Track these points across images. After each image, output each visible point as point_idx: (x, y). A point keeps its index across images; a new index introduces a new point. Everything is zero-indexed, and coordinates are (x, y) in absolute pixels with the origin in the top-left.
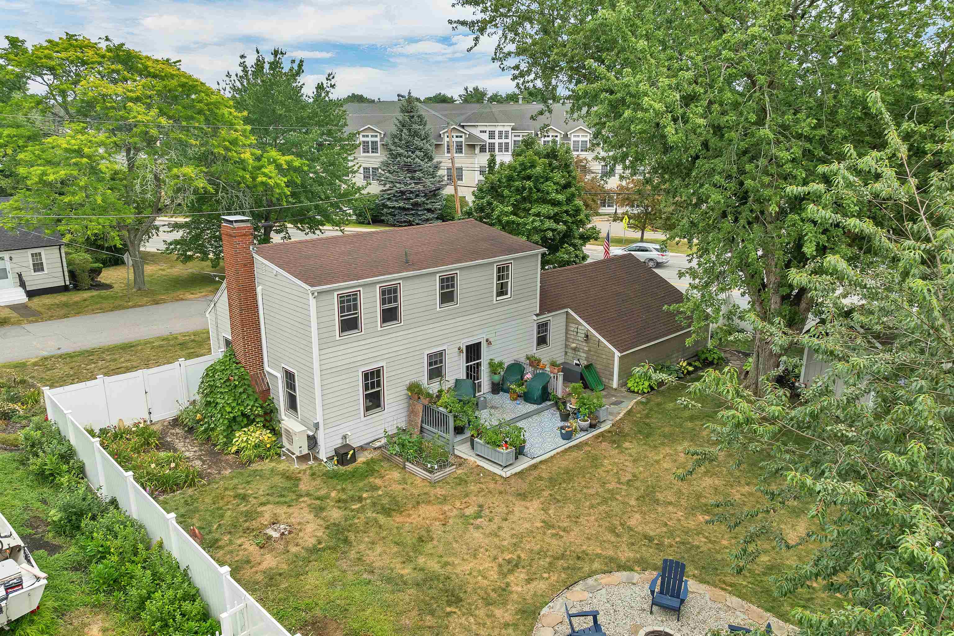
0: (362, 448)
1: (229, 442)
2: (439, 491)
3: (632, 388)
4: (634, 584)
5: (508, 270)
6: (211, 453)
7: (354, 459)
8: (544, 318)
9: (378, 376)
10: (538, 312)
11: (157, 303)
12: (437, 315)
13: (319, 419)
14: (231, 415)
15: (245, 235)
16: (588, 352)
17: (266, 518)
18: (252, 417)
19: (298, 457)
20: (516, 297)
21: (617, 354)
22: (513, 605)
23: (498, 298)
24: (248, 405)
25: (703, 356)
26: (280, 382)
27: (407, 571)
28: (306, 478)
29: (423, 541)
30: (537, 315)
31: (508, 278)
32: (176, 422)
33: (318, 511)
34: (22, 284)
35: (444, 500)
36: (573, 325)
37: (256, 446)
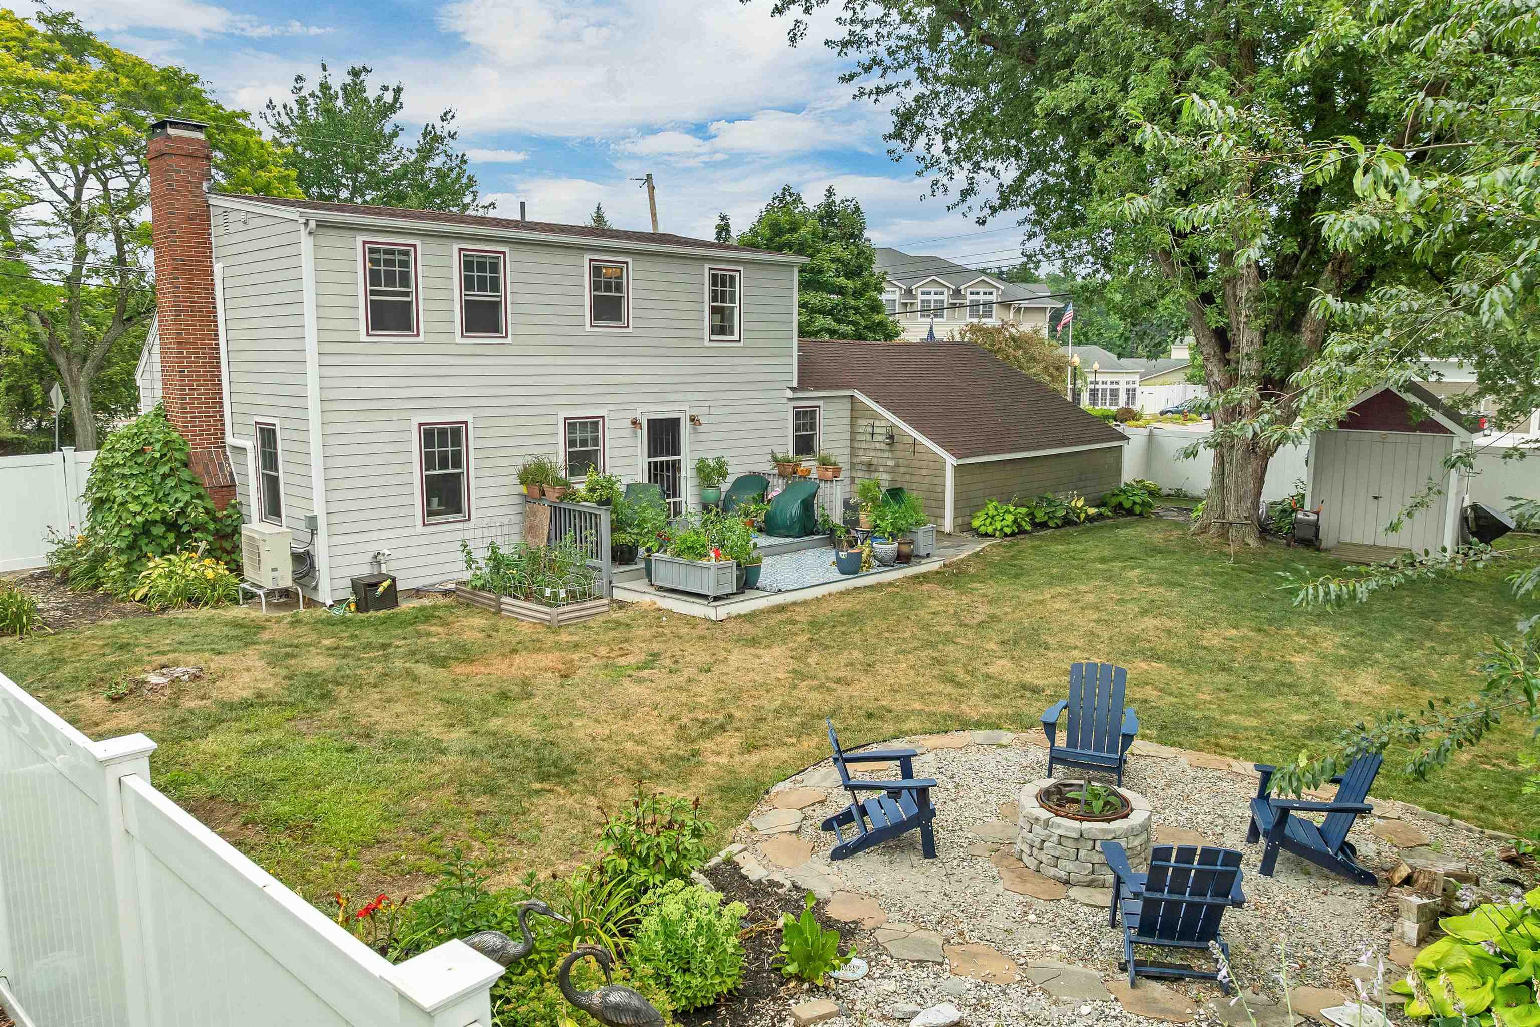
0: (419, 593)
2: (566, 638)
3: (982, 529)
4: (1001, 746)
5: (732, 285)
6: (93, 603)
7: (392, 600)
8: (806, 399)
9: (457, 441)
10: (795, 384)
12: (584, 341)
13: (318, 509)
14: (140, 519)
15: (190, 156)
16: (892, 471)
18: (186, 528)
19: (270, 594)
20: (749, 343)
21: (951, 461)
22: (703, 781)
23: (714, 338)
24: (177, 501)
25: (1115, 501)
26: (251, 456)
27: (453, 736)
28: (278, 627)
29: (507, 697)
30: (793, 389)
31: (732, 301)
32: (46, 574)
33: (281, 658)
35: (575, 647)
36: (864, 422)
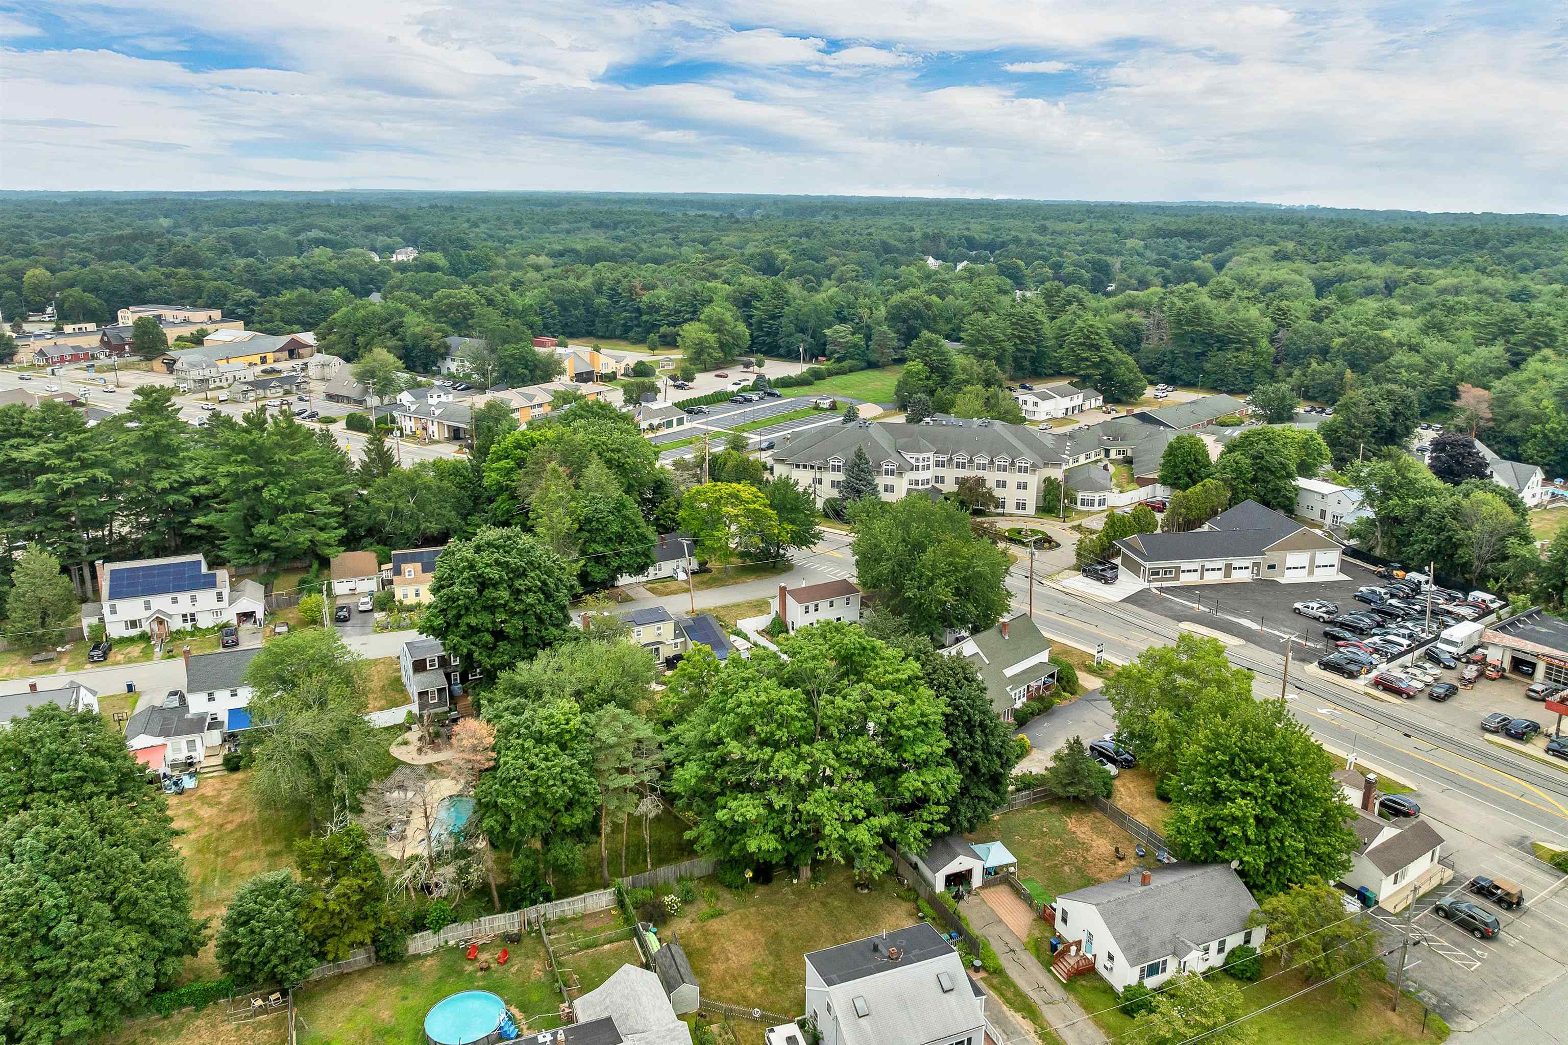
8: (861, 610)
11: (737, 583)
32: (763, 630)
34: (685, 572)
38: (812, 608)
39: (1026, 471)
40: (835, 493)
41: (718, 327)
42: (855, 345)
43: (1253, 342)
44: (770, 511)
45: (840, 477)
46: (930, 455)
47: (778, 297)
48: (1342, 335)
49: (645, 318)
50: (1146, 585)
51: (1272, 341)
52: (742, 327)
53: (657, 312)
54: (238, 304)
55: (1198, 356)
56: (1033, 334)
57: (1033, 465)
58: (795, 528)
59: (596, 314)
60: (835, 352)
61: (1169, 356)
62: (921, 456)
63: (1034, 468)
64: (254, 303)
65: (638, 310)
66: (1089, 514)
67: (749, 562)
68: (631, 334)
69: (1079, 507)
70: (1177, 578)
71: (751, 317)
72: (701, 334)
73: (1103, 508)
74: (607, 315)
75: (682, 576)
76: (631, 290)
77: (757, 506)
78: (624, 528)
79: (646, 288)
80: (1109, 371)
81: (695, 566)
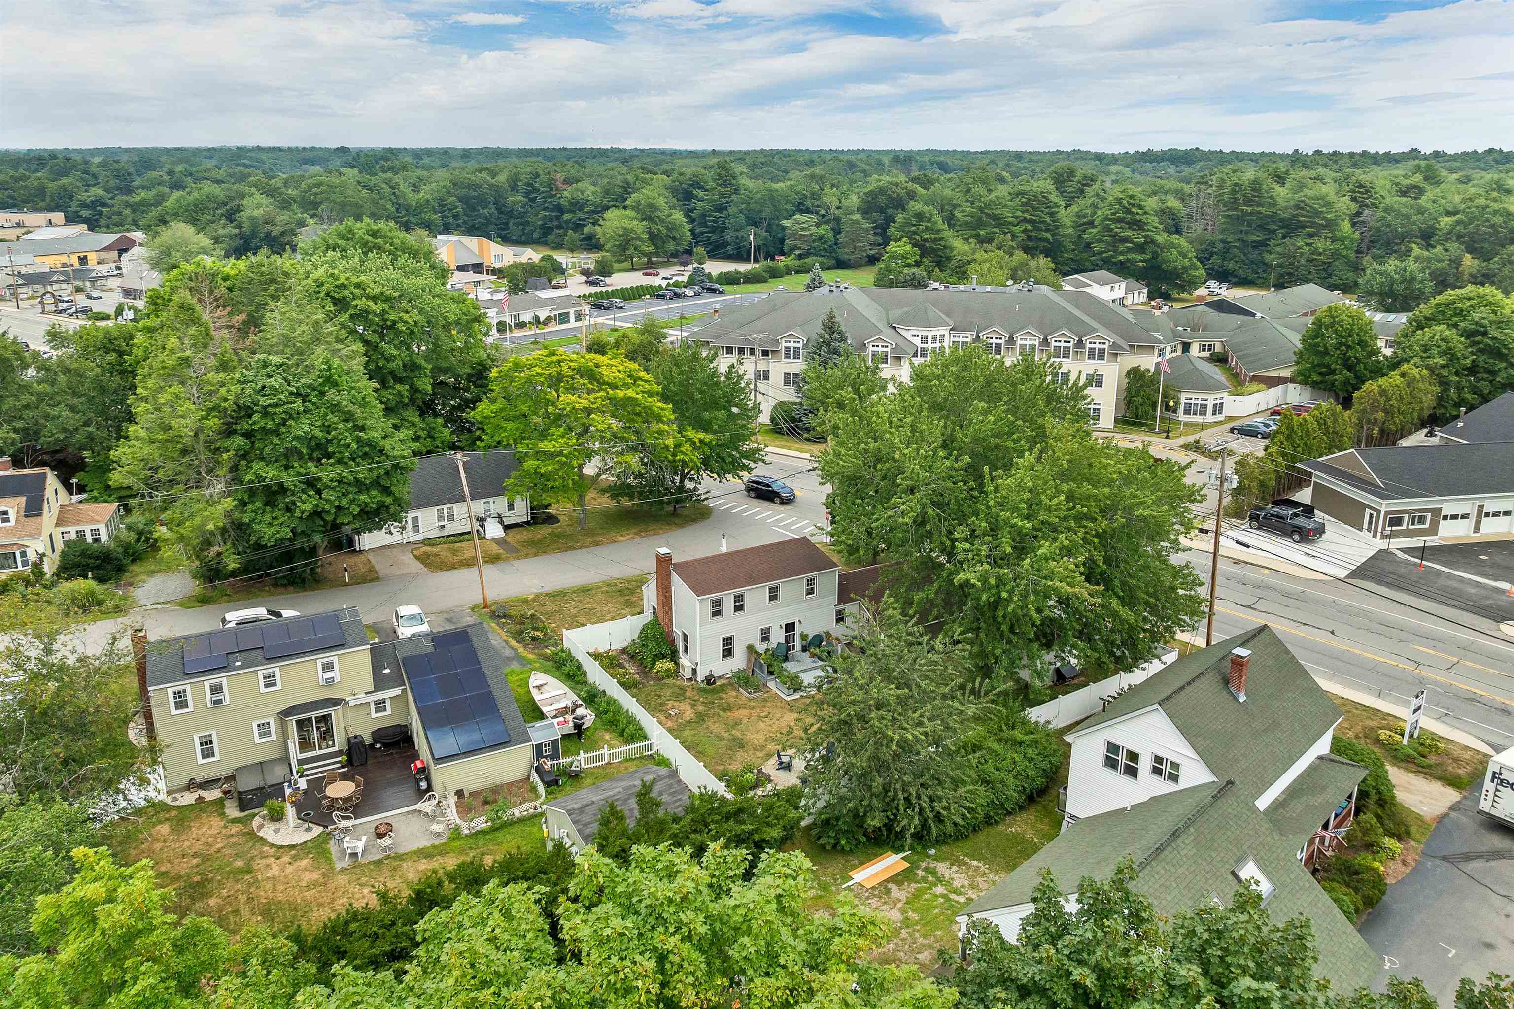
0: (720, 677)
1: (653, 667)
2: (752, 704)
5: (814, 581)
6: (643, 672)
7: (714, 683)
8: (840, 607)
9: (731, 640)
10: (837, 604)
11: (596, 544)
12: (766, 608)
13: (698, 661)
14: (655, 653)
17: (669, 707)
18: (665, 655)
19: (686, 679)
20: (820, 596)
23: (808, 597)
24: (663, 648)
26: (680, 638)
27: (726, 735)
28: (689, 690)
29: (737, 724)
30: (836, 606)
31: (814, 585)
32: (624, 651)
33: (693, 706)
34: (501, 522)
35: (753, 708)
37: (667, 670)
38: (728, 604)
39: (1101, 357)
40: (790, 395)
41: (648, 213)
42: (821, 238)
43: (1331, 225)
44: (657, 404)
45: (797, 366)
46: (944, 331)
47: (725, 184)
48: (1449, 214)
49: (566, 217)
50: (1381, 544)
51: (1354, 224)
52: (678, 216)
53: (581, 209)
54: (84, 205)
55: (1256, 245)
56: (1048, 219)
57: (1114, 346)
58: (709, 437)
59: (510, 214)
60: (795, 248)
61: (1220, 246)
62: (931, 333)
63: (1115, 352)
64: (104, 205)
65: (560, 209)
66: (1203, 427)
67: (625, 502)
68: (551, 237)
69: (1181, 416)
70: (1433, 530)
71: (692, 211)
72: (626, 223)
73: (1219, 418)
74: (522, 215)
75: (494, 530)
76: (551, 184)
77: (630, 393)
78: (327, 429)
79: (568, 182)
80: (1155, 255)
81: (521, 511)
